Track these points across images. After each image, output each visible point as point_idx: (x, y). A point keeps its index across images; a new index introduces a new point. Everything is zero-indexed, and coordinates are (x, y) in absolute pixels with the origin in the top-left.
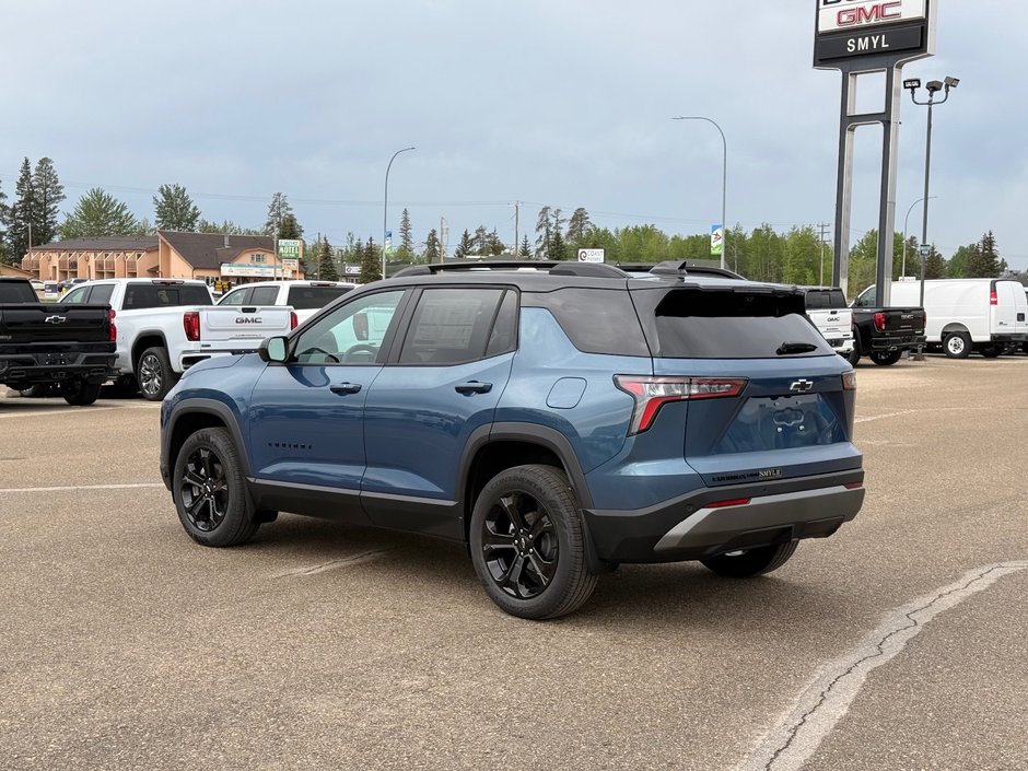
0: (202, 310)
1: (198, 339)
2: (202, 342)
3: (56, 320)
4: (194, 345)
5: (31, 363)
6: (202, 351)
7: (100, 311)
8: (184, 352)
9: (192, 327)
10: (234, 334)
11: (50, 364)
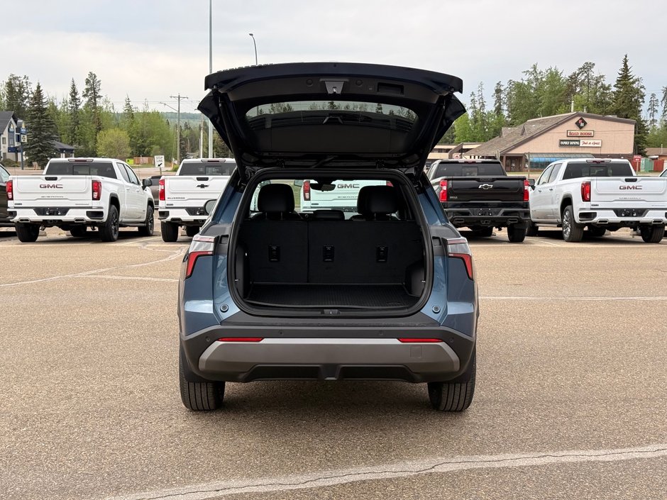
0: (593, 180)
1: (589, 201)
2: (592, 203)
3: (486, 187)
4: (586, 205)
5: (467, 214)
6: (592, 209)
7: (517, 181)
8: (581, 209)
9: (586, 192)
10: (618, 197)
11: (482, 215)
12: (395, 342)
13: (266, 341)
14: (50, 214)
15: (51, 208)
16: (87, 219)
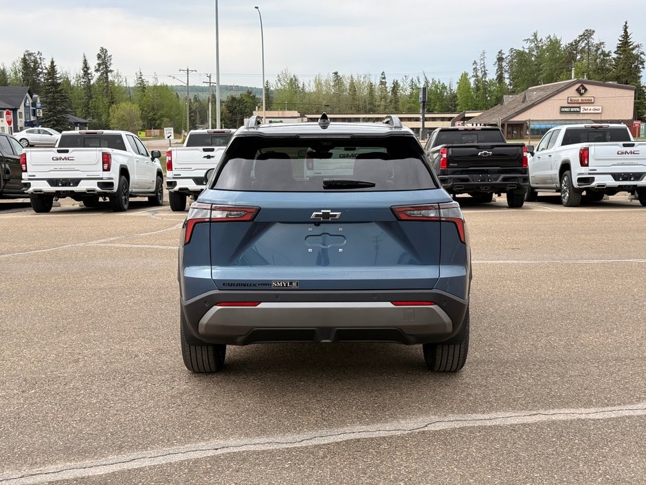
0: (591, 145)
1: (588, 166)
2: (590, 168)
3: (485, 154)
4: (585, 170)
5: (467, 180)
6: (590, 174)
7: (517, 148)
8: (579, 174)
9: (584, 158)
10: (616, 162)
11: (481, 181)
12: (389, 305)
13: (263, 305)
14: (63, 186)
15: (63, 179)
16: (98, 189)
